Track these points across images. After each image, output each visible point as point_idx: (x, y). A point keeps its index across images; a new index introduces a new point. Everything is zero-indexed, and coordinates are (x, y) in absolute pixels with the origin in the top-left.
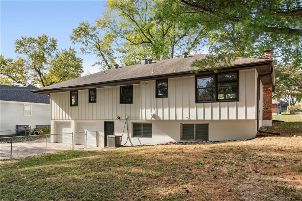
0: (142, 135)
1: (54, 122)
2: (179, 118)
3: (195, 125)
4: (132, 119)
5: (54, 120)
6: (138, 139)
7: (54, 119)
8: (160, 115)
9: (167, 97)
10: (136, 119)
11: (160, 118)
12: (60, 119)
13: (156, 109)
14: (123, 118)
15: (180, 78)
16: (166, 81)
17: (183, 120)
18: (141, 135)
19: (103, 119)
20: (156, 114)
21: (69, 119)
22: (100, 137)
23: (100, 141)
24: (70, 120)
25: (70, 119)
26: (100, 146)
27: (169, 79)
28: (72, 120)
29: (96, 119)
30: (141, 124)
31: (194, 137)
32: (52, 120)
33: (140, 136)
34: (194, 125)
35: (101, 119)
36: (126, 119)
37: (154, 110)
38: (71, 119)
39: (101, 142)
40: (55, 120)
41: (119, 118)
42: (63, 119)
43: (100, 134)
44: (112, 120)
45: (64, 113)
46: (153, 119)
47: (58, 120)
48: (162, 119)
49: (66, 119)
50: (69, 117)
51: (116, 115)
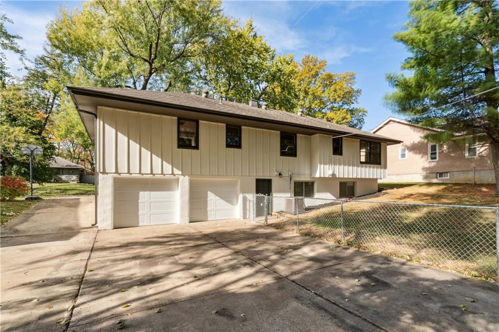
0: (304, 195)
1: (114, 179)
4: (297, 176)
7: (117, 172)
8: (337, 172)
9: (342, 155)
12: (140, 173)
13: (333, 166)
14: (285, 174)
19: (255, 175)
20: (333, 171)
21: (173, 174)
22: (248, 202)
23: (248, 208)
24: (175, 175)
25: (175, 173)
26: (248, 217)
28: (182, 175)
29: (241, 176)
30: (303, 182)
32: (104, 173)
33: (301, 195)
35: (250, 175)
36: (290, 176)
40: (120, 174)
41: (280, 174)
42: (152, 173)
43: (248, 198)
44: (270, 176)
45: (157, 160)
46: (330, 176)
47: (133, 175)
48: (337, 176)
49: (162, 174)
50: (174, 169)
51: (275, 171)
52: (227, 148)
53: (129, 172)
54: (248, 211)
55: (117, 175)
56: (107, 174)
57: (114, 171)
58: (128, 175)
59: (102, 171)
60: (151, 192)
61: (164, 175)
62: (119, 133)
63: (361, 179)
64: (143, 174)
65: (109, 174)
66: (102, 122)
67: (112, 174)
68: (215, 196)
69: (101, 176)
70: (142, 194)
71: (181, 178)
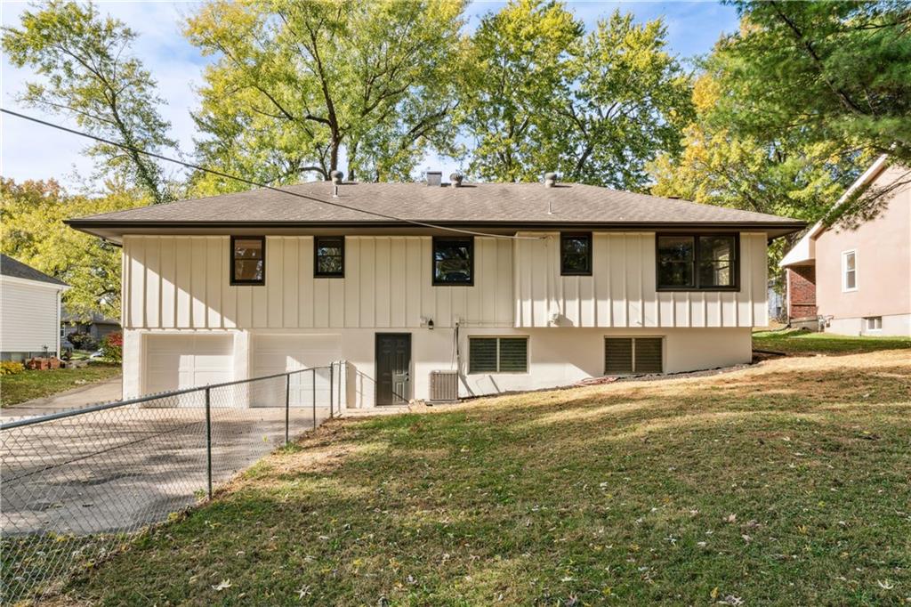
0: (499, 368)
1: (143, 336)
2: (605, 322)
3: (633, 340)
4: (470, 325)
5: (145, 331)
6: (490, 376)
7: (145, 326)
8: (573, 316)
9: (591, 275)
10: (485, 326)
11: (572, 323)
12: (175, 327)
13: (561, 302)
14: (445, 321)
15: (622, 234)
16: (588, 238)
17: (612, 328)
18: (496, 367)
19: (373, 326)
20: (562, 313)
21: (222, 327)
22: (358, 378)
23: (358, 388)
24: (226, 329)
25: (226, 326)
26: (358, 405)
27: (595, 234)
28: (237, 328)
29: (344, 327)
30: (496, 339)
31: (631, 367)
32: (130, 328)
33: (492, 368)
34: (631, 339)
35: (362, 326)
36: (455, 326)
37: (556, 303)
38: (234, 325)
39: (361, 394)
40: (149, 329)
41: (431, 323)
42: (191, 327)
43: (358, 369)
44: (406, 327)
45: (199, 306)
46: (553, 325)
47: (167, 330)
48: (576, 324)
49: (207, 327)
50: (225, 319)
51: (419, 316)
52: (317, 280)
53: (160, 326)
54: (358, 395)
55: (146, 330)
56: (134, 329)
57: (141, 325)
58: (160, 330)
59: (127, 325)
60: (197, 357)
61: (210, 329)
62: (149, 270)
63: (676, 330)
64: (179, 329)
65: (137, 330)
66: (127, 257)
67: (140, 330)
68: (299, 364)
69: (126, 333)
70: (183, 358)
71: (236, 333)
